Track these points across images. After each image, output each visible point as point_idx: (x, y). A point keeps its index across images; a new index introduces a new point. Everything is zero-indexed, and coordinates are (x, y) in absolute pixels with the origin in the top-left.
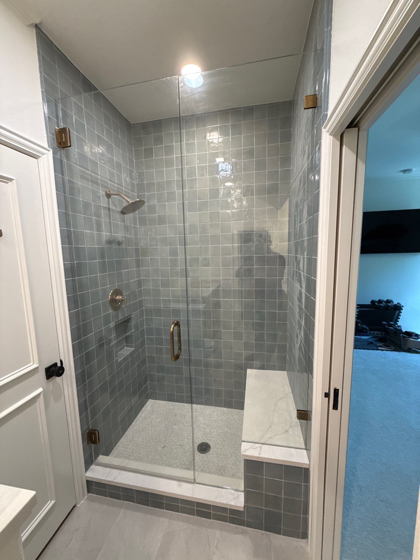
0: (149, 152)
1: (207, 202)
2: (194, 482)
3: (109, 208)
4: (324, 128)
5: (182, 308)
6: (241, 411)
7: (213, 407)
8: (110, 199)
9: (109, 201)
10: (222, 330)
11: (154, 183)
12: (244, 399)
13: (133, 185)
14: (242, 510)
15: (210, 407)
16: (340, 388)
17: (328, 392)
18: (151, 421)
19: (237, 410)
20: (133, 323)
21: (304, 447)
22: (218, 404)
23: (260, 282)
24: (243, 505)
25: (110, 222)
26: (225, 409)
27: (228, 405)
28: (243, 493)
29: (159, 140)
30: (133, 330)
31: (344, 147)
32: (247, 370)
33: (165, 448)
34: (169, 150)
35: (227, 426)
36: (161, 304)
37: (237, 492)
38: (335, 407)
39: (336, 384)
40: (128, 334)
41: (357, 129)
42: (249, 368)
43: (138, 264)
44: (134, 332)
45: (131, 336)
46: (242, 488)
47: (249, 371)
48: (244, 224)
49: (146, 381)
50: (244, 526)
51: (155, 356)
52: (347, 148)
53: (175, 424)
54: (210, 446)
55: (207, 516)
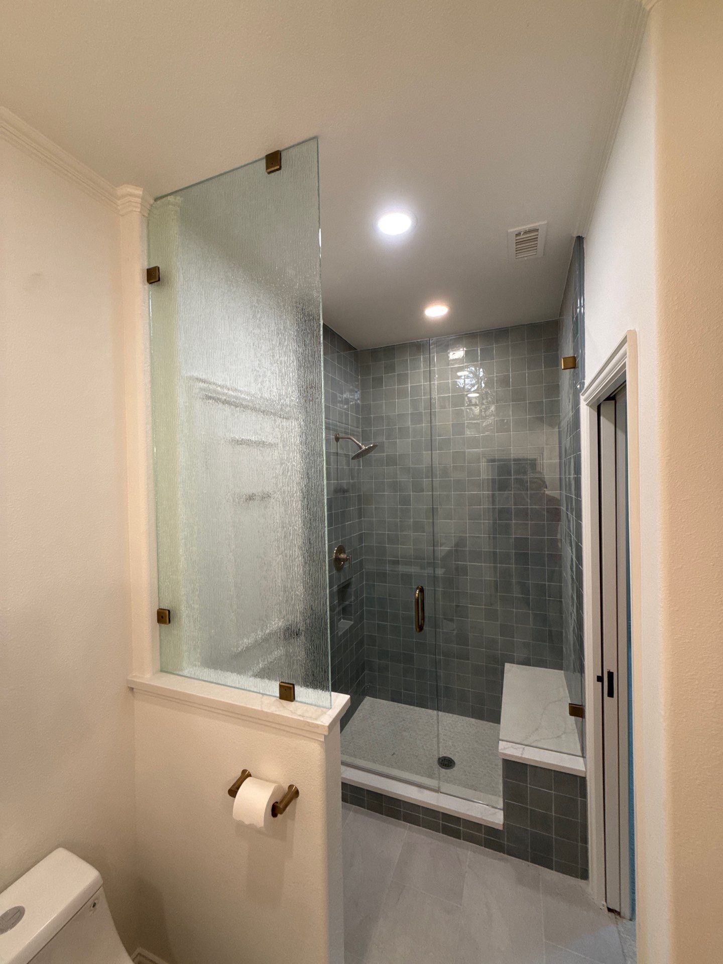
0: (378, 382)
1: (449, 439)
2: (437, 791)
3: (337, 453)
4: (582, 395)
5: (414, 572)
6: (496, 725)
7: (455, 716)
8: (338, 443)
9: (337, 444)
10: (469, 606)
11: (382, 417)
12: (500, 707)
13: (358, 419)
14: (501, 828)
15: (451, 715)
16: (614, 670)
17: (600, 675)
18: (372, 722)
19: (490, 723)
20: (353, 589)
21: (580, 754)
22: (463, 711)
23: (521, 543)
24: (502, 822)
25: (338, 468)
26: (473, 720)
27: (478, 714)
28: (502, 812)
29: (391, 368)
30: (353, 598)
31: (602, 418)
32: (504, 666)
33: (395, 756)
34: (402, 379)
35: (477, 742)
36: (386, 567)
37: (493, 809)
38: (611, 694)
39: (610, 666)
40: (347, 603)
41: (613, 402)
42: (507, 662)
43: (361, 513)
44: (354, 600)
45: (350, 605)
46: (501, 805)
47: (507, 666)
48: (498, 466)
49: (363, 670)
50: (504, 853)
51: (376, 636)
52: (604, 419)
53: (405, 731)
54: (454, 761)
55: (456, 834)
